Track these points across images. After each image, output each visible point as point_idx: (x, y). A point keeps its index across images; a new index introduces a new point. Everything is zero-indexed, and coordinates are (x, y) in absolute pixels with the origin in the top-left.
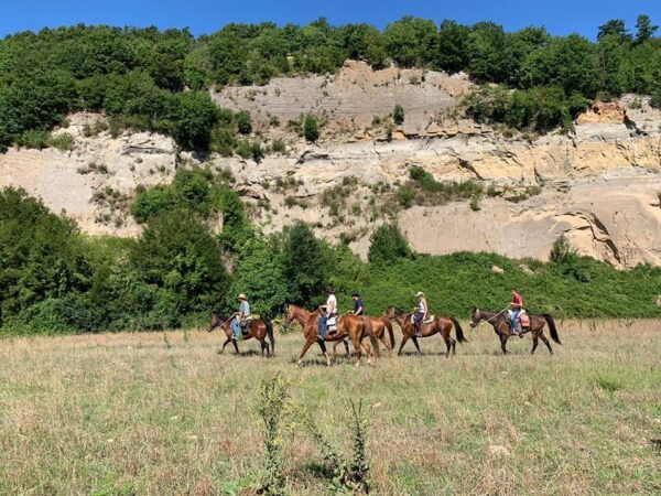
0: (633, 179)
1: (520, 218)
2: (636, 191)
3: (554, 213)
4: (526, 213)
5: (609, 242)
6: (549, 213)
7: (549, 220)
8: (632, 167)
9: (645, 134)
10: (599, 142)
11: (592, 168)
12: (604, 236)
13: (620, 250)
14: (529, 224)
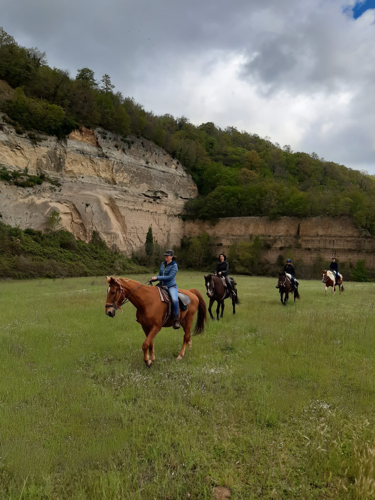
0: (97, 185)
1: (26, 200)
2: (98, 193)
3: (49, 200)
4: (30, 197)
5: (82, 225)
6: (46, 200)
7: (45, 205)
8: (97, 177)
9: (107, 157)
10: (80, 155)
11: (75, 172)
12: (79, 221)
13: (88, 231)
14: (32, 205)
